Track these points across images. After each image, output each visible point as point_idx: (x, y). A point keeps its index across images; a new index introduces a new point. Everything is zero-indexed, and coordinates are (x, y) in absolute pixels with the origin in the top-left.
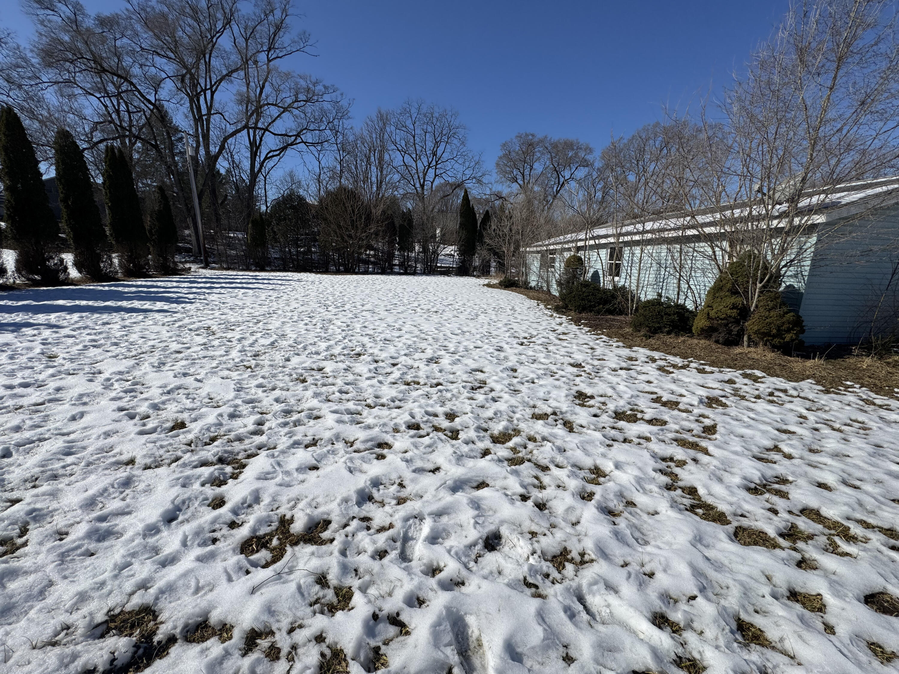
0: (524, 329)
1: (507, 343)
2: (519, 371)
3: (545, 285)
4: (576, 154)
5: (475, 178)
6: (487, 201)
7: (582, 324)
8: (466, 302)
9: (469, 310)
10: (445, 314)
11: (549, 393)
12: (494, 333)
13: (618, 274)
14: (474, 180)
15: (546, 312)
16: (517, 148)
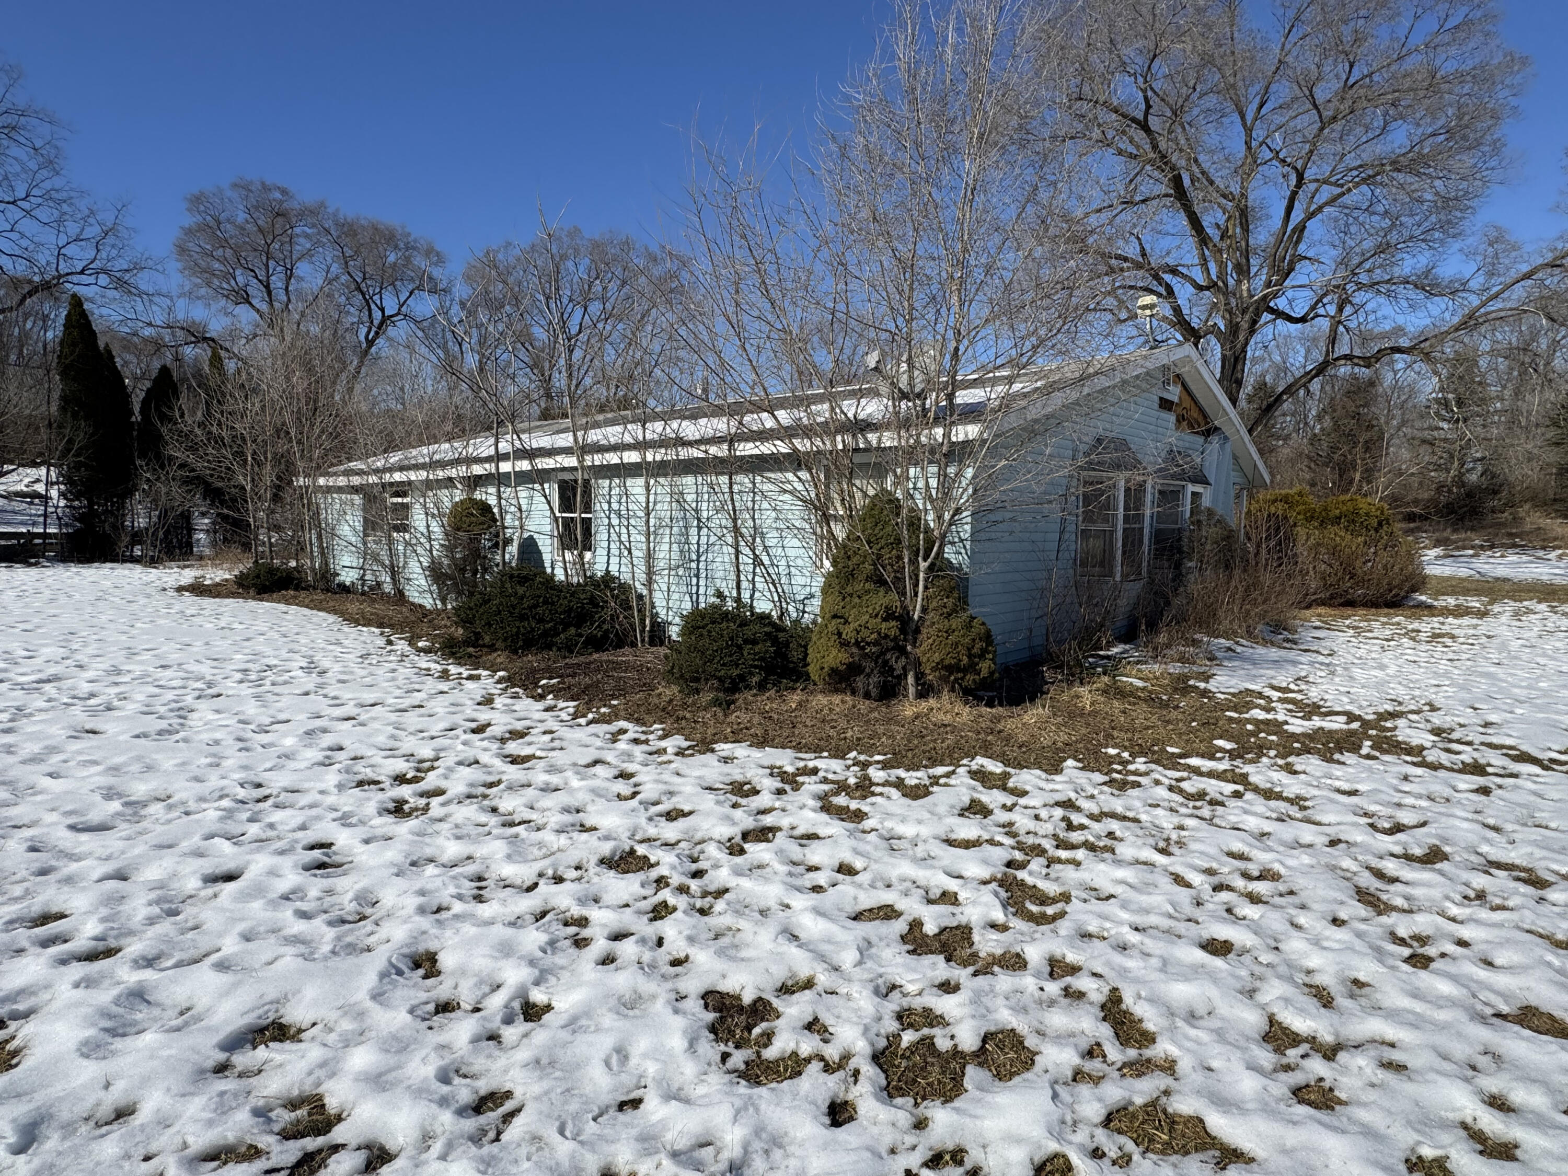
0: (381, 740)
1: (345, 820)
2: (446, 961)
3: (386, 578)
4: (408, 259)
5: (105, 271)
6: (158, 346)
7: (548, 690)
8: (119, 658)
9: (140, 695)
10: (27, 726)
11: (622, 1053)
12: (277, 781)
13: (587, 546)
14: (103, 280)
15: (424, 662)
16: (241, 217)
